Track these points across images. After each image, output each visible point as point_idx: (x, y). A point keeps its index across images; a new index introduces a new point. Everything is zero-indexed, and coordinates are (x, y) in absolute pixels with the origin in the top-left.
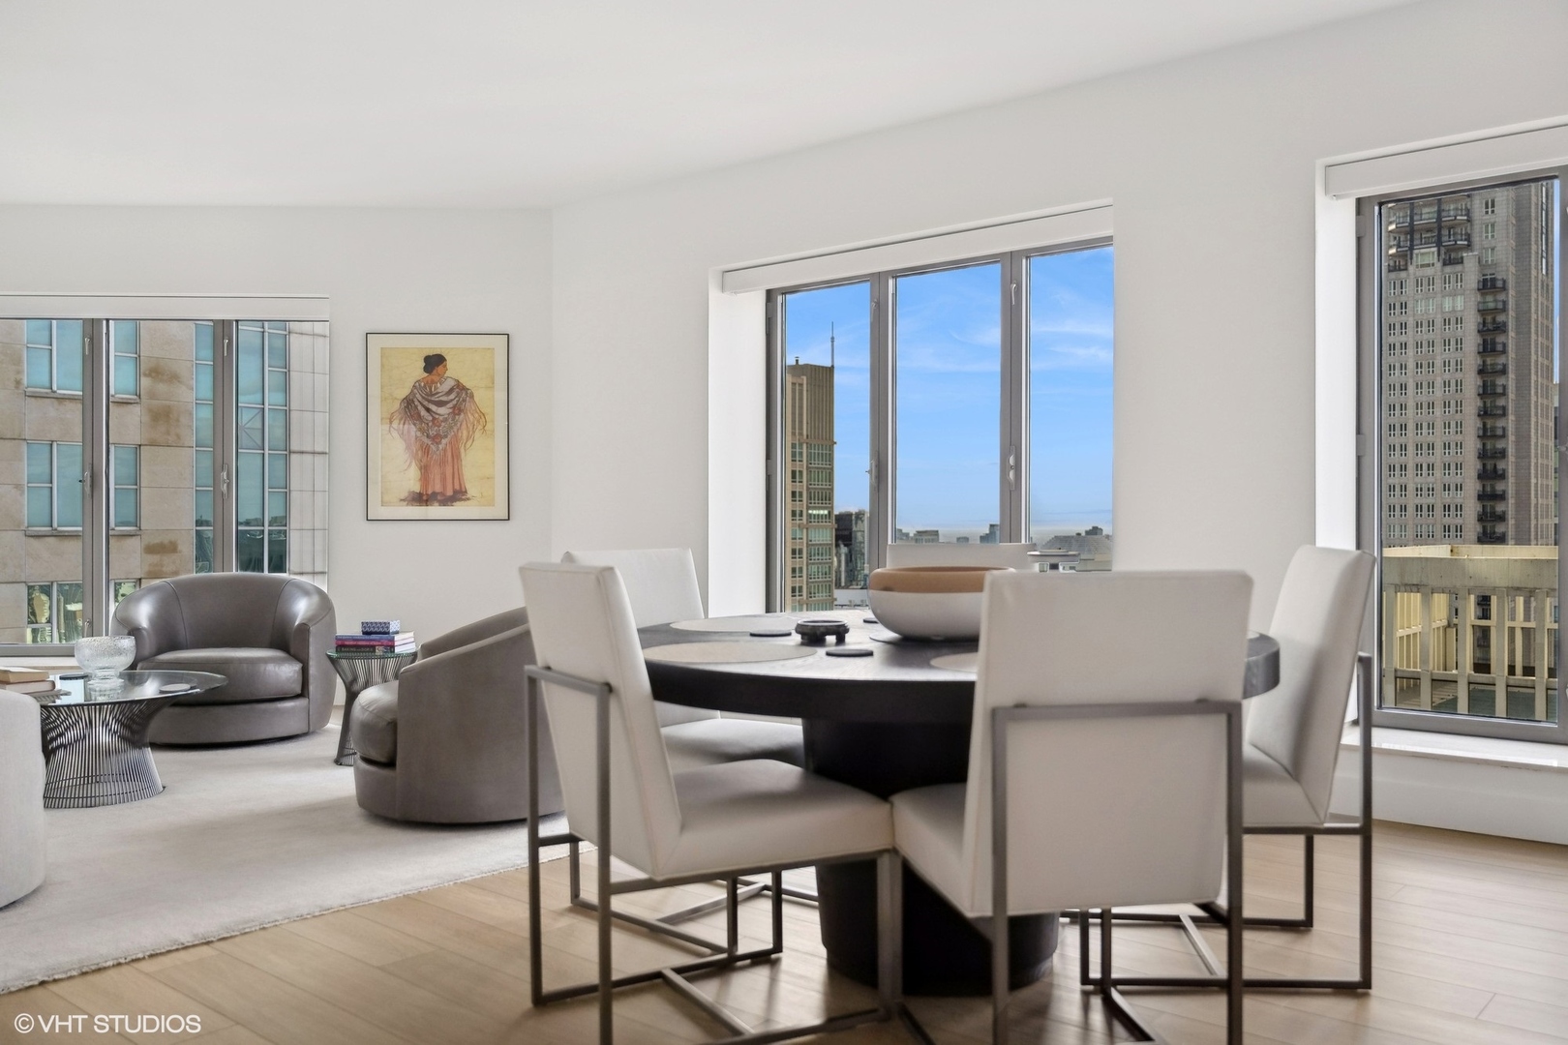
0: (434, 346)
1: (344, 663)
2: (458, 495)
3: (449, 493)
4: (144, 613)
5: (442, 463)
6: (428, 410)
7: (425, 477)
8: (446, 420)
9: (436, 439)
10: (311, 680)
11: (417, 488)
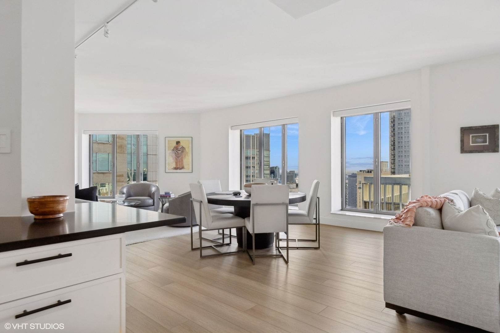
0: (178, 139)
1: (161, 199)
2: (182, 168)
3: (181, 167)
4: (125, 190)
5: (180, 162)
6: (177, 152)
7: (176, 164)
8: (180, 154)
9: (178, 157)
10: (155, 202)
11: (175, 166)
